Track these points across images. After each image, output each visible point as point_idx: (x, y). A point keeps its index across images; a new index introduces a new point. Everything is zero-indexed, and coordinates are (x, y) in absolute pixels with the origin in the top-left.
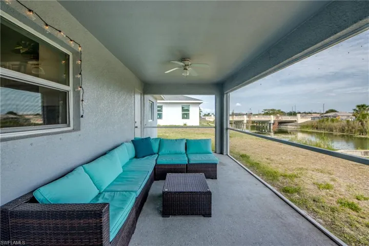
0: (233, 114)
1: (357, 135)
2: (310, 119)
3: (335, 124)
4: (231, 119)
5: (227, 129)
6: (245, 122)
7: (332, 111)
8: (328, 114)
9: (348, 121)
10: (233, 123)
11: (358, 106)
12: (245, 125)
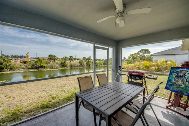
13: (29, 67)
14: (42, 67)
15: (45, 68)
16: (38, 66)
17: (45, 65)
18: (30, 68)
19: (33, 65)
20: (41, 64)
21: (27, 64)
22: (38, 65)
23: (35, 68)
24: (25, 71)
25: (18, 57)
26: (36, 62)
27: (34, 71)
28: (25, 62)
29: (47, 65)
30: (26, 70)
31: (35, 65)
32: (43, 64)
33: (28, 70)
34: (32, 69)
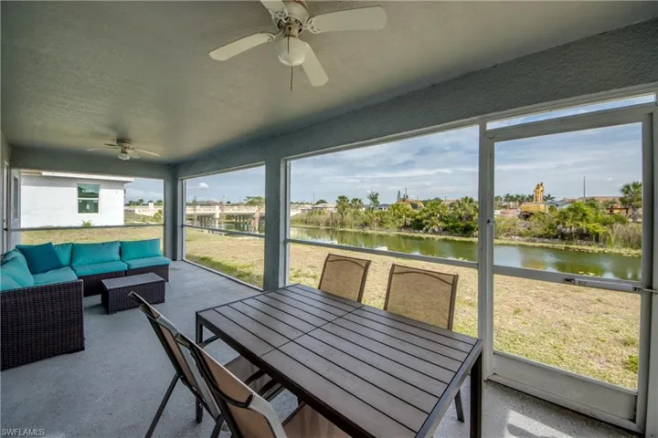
0: (194, 204)
1: (339, 229)
2: (300, 212)
3: (322, 217)
4: (189, 211)
5: (182, 226)
6: (217, 216)
7: (322, 202)
8: (319, 206)
9: (332, 213)
10: (196, 218)
11: (340, 198)
12: (217, 222)
13: (539, 231)
14: (584, 236)
15: (601, 244)
16: (568, 229)
17: (601, 230)
18: (540, 236)
19: (551, 227)
20: (583, 225)
21: (533, 221)
22: (571, 227)
23: (556, 237)
24: (523, 243)
25: (523, 198)
26: (564, 216)
27: (550, 245)
28: (527, 216)
29: (610, 232)
30: (527, 241)
31: (560, 226)
32: (590, 226)
33: (534, 241)
34: (546, 240)
